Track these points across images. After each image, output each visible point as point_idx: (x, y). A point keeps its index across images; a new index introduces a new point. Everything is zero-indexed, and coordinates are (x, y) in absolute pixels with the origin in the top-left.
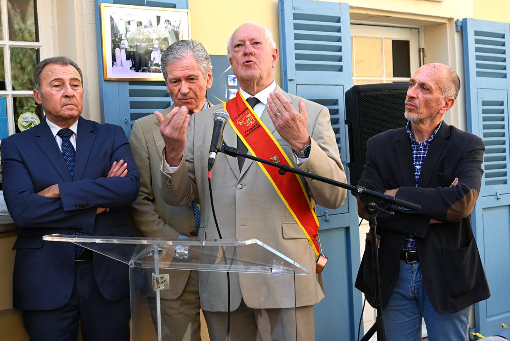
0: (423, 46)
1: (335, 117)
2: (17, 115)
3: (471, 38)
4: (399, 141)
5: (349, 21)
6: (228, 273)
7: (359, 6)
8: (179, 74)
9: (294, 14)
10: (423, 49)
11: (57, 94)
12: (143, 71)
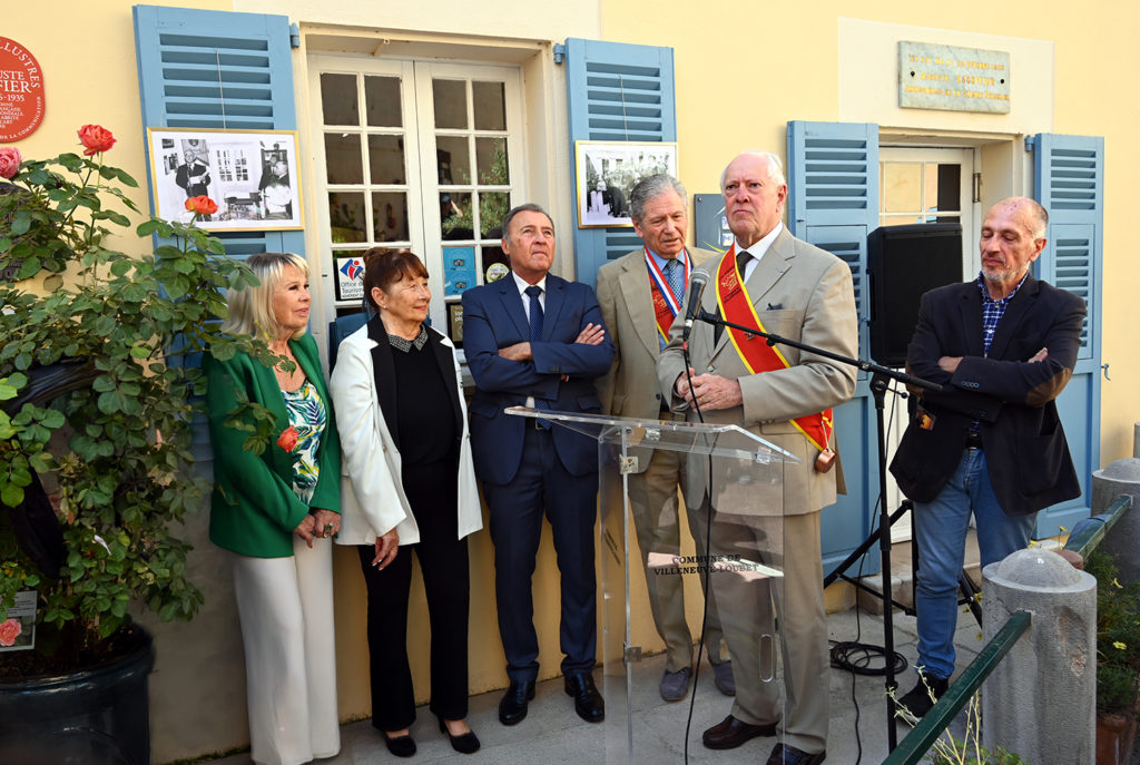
0: (978, 171)
1: (855, 264)
2: (486, 266)
3: (1046, 158)
4: (965, 297)
5: (877, 143)
6: (710, 456)
7: (892, 125)
8: (664, 211)
9: (806, 140)
10: (979, 175)
11: (527, 241)
12: (623, 216)
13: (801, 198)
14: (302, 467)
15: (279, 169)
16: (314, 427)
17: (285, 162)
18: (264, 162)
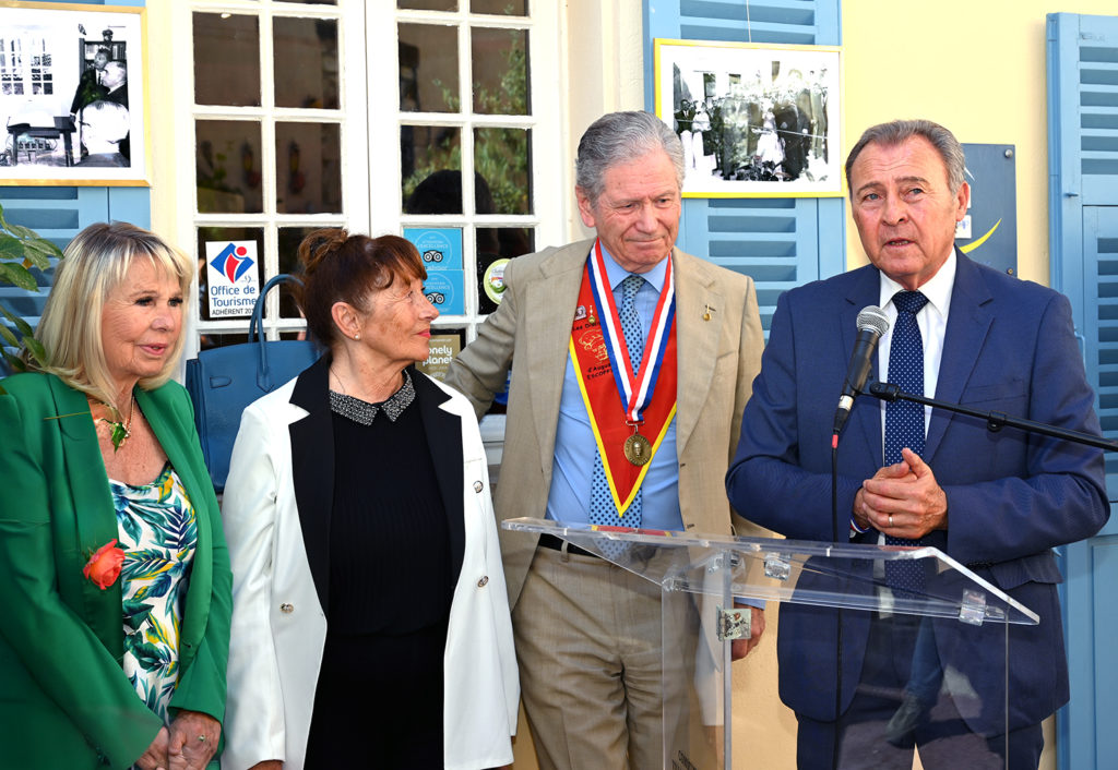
8: (638, 189)
9: (1081, 49)
12: (739, 178)
13: (1073, 154)
14: (152, 630)
15: (111, 76)
16: (174, 553)
17: (123, 62)
18: (84, 62)
